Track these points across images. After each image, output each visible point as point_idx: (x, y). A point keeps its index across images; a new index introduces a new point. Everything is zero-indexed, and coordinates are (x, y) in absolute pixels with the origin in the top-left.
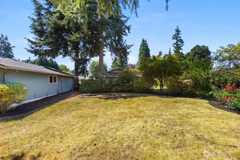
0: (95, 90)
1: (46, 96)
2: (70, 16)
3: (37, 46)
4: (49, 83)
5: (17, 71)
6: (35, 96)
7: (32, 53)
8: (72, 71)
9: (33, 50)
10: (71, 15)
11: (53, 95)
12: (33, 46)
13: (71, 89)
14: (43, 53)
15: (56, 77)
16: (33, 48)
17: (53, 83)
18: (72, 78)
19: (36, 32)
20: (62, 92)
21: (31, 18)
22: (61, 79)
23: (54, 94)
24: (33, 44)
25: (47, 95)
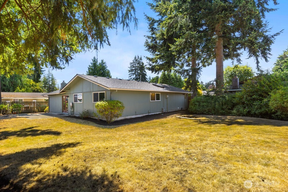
0: (205, 111)
1: (147, 114)
2: (169, 23)
3: (153, 63)
4: (151, 101)
5: (117, 91)
6: (136, 113)
7: (150, 70)
8: (206, 83)
9: (151, 67)
10: (169, 21)
11: (155, 113)
12: (151, 63)
13: (182, 108)
14: (157, 68)
15: (159, 94)
16: (150, 65)
17: (156, 101)
18: (184, 94)
19: (149, 49)
20: (168, 111)
21: (146, 36)
22: (166, 97)
23: (158, 113)
24: (151, 61)
25: (149, 113)
